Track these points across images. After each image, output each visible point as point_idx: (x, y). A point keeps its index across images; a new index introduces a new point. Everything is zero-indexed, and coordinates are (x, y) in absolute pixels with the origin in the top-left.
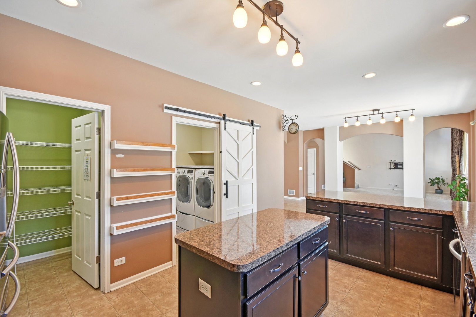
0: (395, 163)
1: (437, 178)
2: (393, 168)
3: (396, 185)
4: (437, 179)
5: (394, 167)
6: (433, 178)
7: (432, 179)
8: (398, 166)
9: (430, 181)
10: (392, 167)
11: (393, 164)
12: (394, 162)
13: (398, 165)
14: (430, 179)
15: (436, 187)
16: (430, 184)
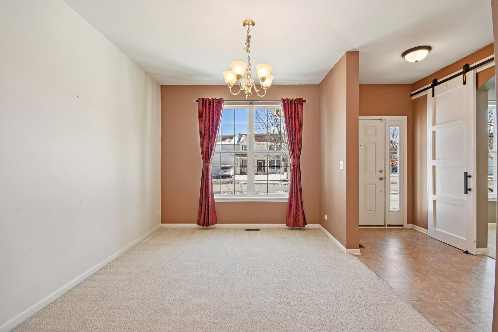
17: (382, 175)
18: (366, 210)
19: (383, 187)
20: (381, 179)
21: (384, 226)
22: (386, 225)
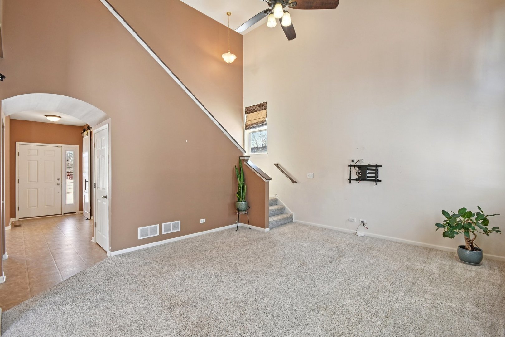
0: (360, 167)
1: (464, 212)
2: (357, 180)
3: (363, 222)
4: (463, 216)
5: (358, 177)
6: (453, 210)
7: (451, 214)
8: (366, 173)
9: (444, 218)
10: (355, 177)
11: (358, 169)
12: (358, 164)
13: (368, 171)
14: (444, 213)
15: (461, 238)
16: (442, 230)
17: (60, 182)
18: (46, 206)
19: (60, 189)
20: (58, 184)
21: (61, 214)
22: (63, 214)
